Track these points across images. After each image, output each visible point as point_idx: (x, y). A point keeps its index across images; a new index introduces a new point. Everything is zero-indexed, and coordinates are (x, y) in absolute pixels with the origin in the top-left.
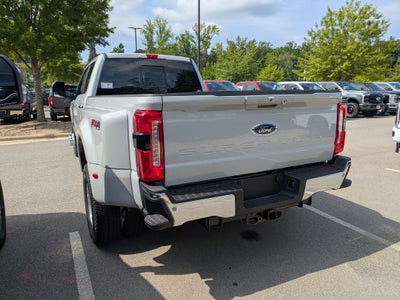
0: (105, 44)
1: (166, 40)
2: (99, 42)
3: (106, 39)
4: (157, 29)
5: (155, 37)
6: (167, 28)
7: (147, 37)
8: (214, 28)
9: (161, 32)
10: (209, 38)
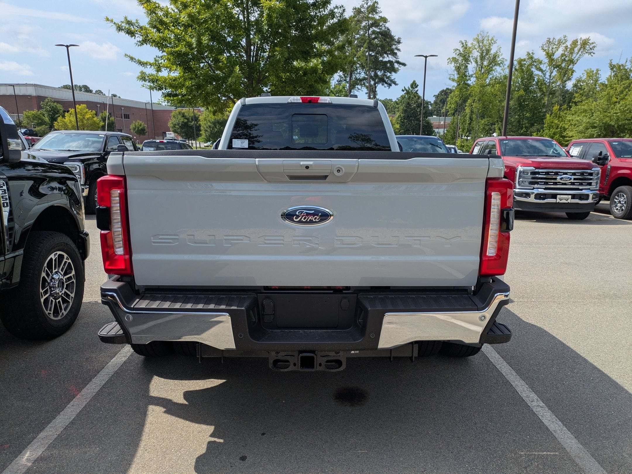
0: (391, 83)
1: (489, 70)
2: (382, 80)
3: (394, 76)
4: (476, 54)
5: (472, 67)
6: (493, 52)
7: (458, 69)
8: (585, 43)
9: (482, 58)
10: (572, 62)
